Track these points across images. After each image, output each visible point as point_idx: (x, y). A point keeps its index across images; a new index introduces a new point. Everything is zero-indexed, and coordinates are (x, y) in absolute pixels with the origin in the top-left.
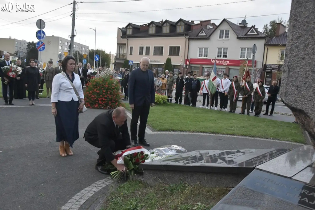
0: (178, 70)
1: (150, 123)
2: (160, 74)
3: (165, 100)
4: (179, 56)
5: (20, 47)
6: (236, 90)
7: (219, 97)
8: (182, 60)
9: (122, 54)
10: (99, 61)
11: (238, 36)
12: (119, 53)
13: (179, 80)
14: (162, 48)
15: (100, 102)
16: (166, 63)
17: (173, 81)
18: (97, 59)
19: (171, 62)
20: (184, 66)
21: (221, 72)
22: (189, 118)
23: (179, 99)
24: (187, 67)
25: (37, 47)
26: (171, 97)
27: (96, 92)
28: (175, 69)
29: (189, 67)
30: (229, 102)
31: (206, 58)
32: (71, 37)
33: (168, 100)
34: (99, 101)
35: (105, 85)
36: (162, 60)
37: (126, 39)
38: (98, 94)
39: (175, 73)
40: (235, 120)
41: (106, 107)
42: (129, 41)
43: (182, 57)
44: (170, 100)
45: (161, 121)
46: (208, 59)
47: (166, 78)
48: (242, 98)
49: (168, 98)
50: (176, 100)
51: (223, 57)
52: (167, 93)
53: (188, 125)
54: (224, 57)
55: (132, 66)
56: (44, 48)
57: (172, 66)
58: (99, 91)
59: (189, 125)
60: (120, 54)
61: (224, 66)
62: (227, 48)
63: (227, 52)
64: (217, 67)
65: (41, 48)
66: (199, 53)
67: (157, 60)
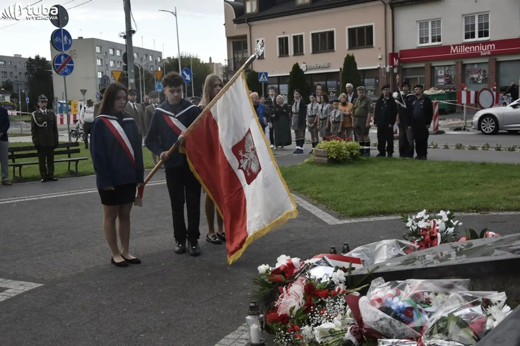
0: (374, 80)
1: (330, 202)
2: (332, 94)
3: (356, 152)
4: (372, 47)
5: (11, 73)
8: (380, 57)
9: (239, 60)
12: (232, 60)
13: (385, 102)
14: (331, 34)
16: (344, 67)
17: (366, 108)
18: (188, 78)
19: (355, 64)
20: (388, 70)
21: (479, 71)
22: (415, 184)
25: (57, 66)
26: (368, 144)
28: (366, 80)
29: (398, 70)
31: (437, 43)
32: (125, 37)
33: (362, 151)
36: (333, 62)
37: (246, 24)
42: (253, 28)
43: (379, 48)
44: (366, 149)
45: (354, 197)
46: (443, 45)
50: (379, 149)
51: (479, 37)
53: (416, 199)
55: (266, 84)
56: (71, 68)
57: (359, 73)
59: (418, 197)
60: (236, 60)
61: (484, 56)
62: (488, 14)
63: (488, 23)
64: (466, 62)
65: (65, 69)
66: (420, 35)
67: (322, 65)
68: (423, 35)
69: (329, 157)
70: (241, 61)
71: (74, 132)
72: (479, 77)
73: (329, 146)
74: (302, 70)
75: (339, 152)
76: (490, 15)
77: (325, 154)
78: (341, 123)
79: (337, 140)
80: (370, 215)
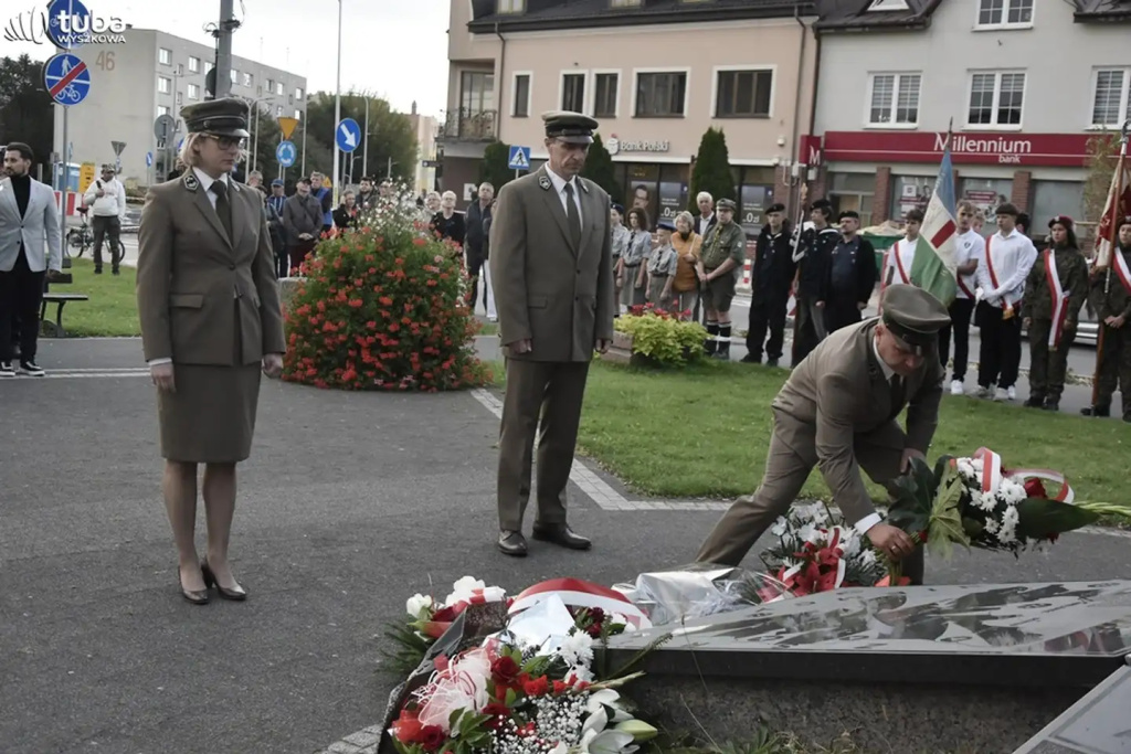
0: (761, 190)
1: (615, 456)
2: (667, 212)
3: (696, 346)
4: (767, 118)
6: (1064, 290)
7: (973, 329)
8: (780, 142)
9: (473, 114)
10: (359, 151)
11: (1079, 8)
12: (457, 112)
13: (772, 243)
14: (682, 77)
15: (366, 357)
16: (700, 154)
17: (729, 249)
18: (351, 140)
19: (725, 151)
20: (795, 172)
21: (991, 197)
23: (768, 338)
24: (812, 175)
25: (52, 82)
26: (727, 332)
27: (346, 306)
28: (745, 190)
29: (818, 174)
30: (1026, 351)
31: (906, 125)
32: (216, 33)
33: (710, 345)
34: (358, 348)
35: (389, 269)
36: (678, 142)
37: (495, 37)
38: (356, 315)
39: (746, 206)
40: (1056, 443)
41: (394, 380)
42: (509, 47)
43: (782, 122)
44: (721, 343)
45: (671, 449)
46: (921, 130)
47: (698, 231)
48: (1098, 332)
49: (710, 337)
50: (748, 345)
51: (999, 122)
52: (701, 309)
54: (1002, 118)
56: (83, 90)
57: (733, 171)
58: (359, 302)
60: (466, 113)
61: (1005, 165)
62: (1023, 75)
63: (1020, 94)
64: (965, 172)
65: (68, 90)
66: (873, 104)
67: (654, 145)
68: (879, 104)
69: (636, 352)
70: (477, 116)
71: (75, 235)
72: (991, 208)
73: (637, 326)
74: (606, 151)
75: (658, 343)
76: (1026, 78)
77: (628, 344)
78: (669, 278)
79: (657, 315)
80: (701, 495)
